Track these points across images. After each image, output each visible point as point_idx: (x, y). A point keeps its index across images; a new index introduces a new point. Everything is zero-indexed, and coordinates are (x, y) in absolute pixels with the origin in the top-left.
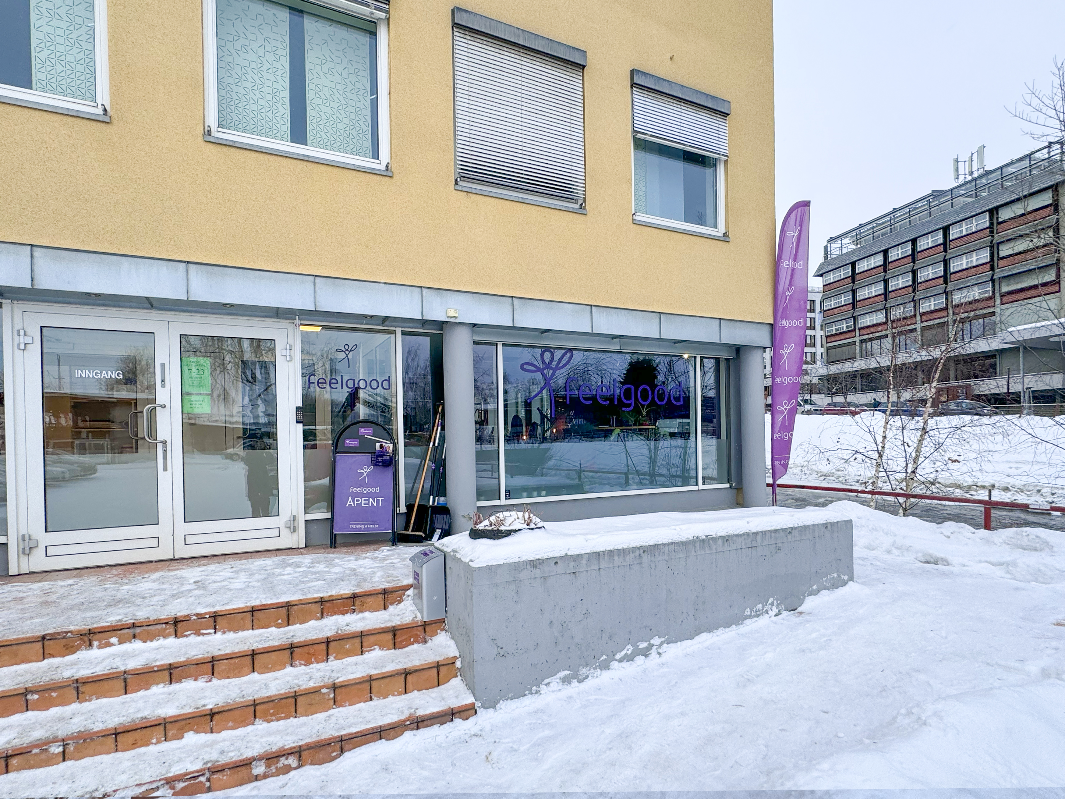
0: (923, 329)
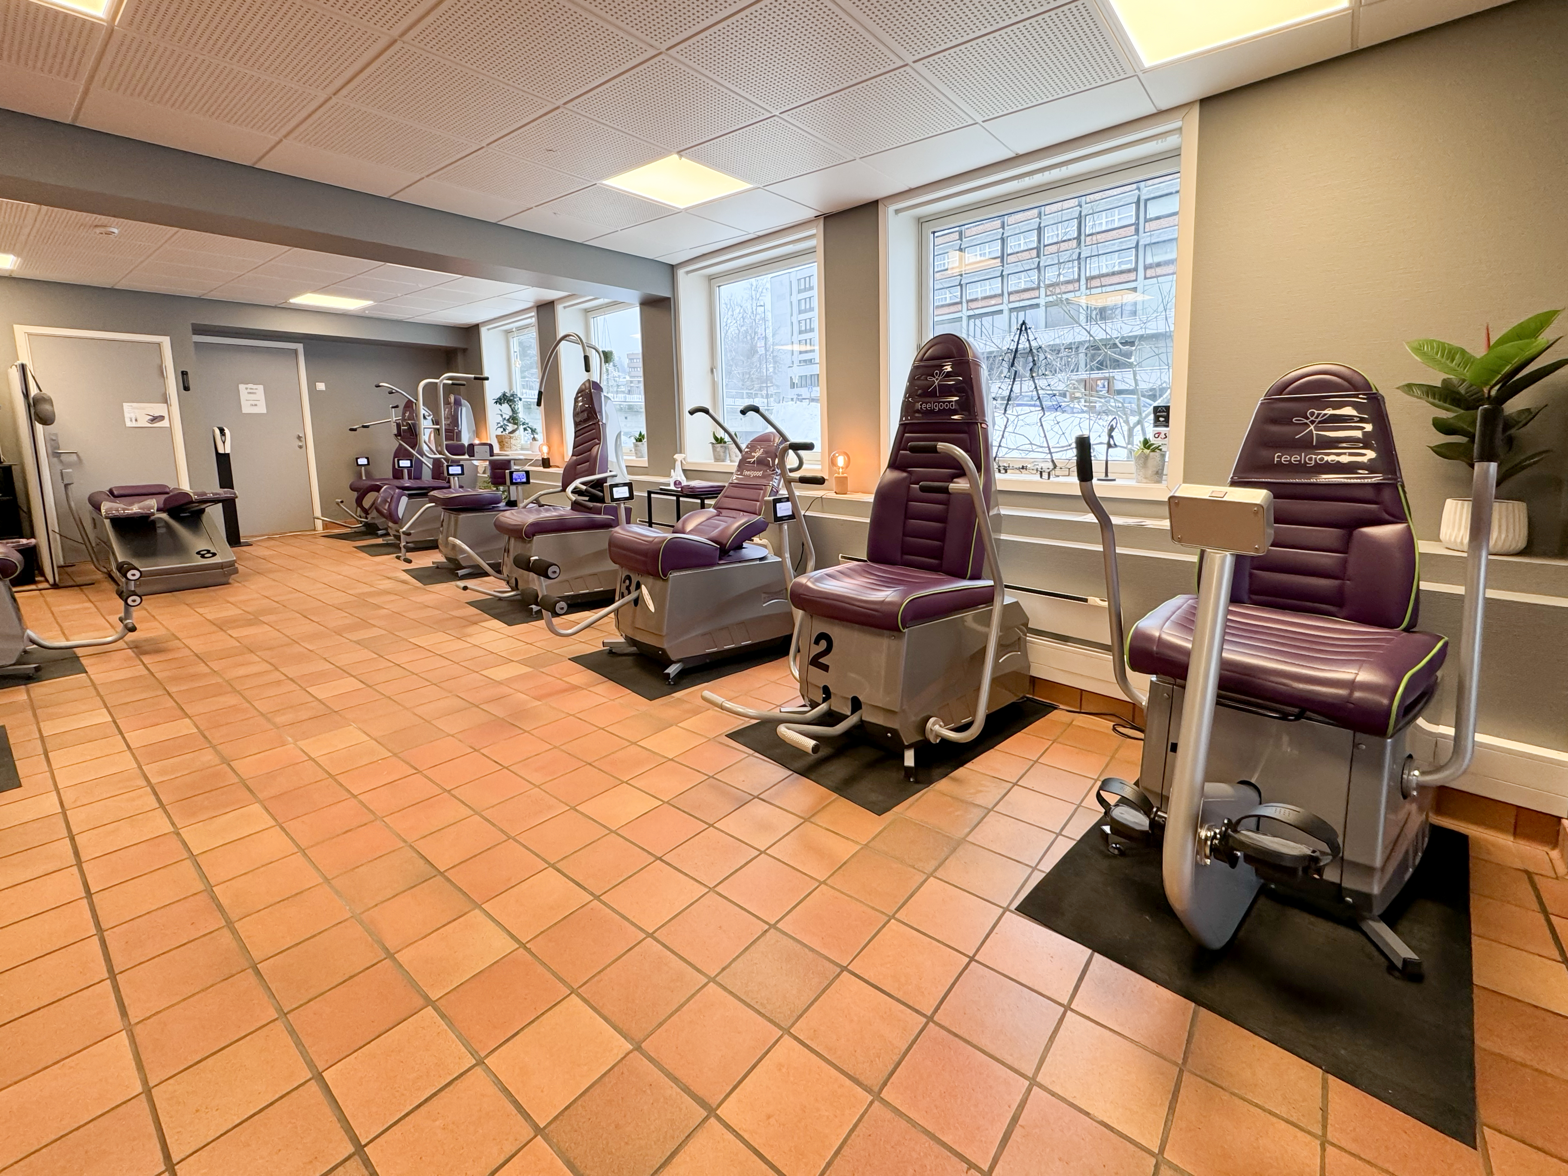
0: (1048, 305)
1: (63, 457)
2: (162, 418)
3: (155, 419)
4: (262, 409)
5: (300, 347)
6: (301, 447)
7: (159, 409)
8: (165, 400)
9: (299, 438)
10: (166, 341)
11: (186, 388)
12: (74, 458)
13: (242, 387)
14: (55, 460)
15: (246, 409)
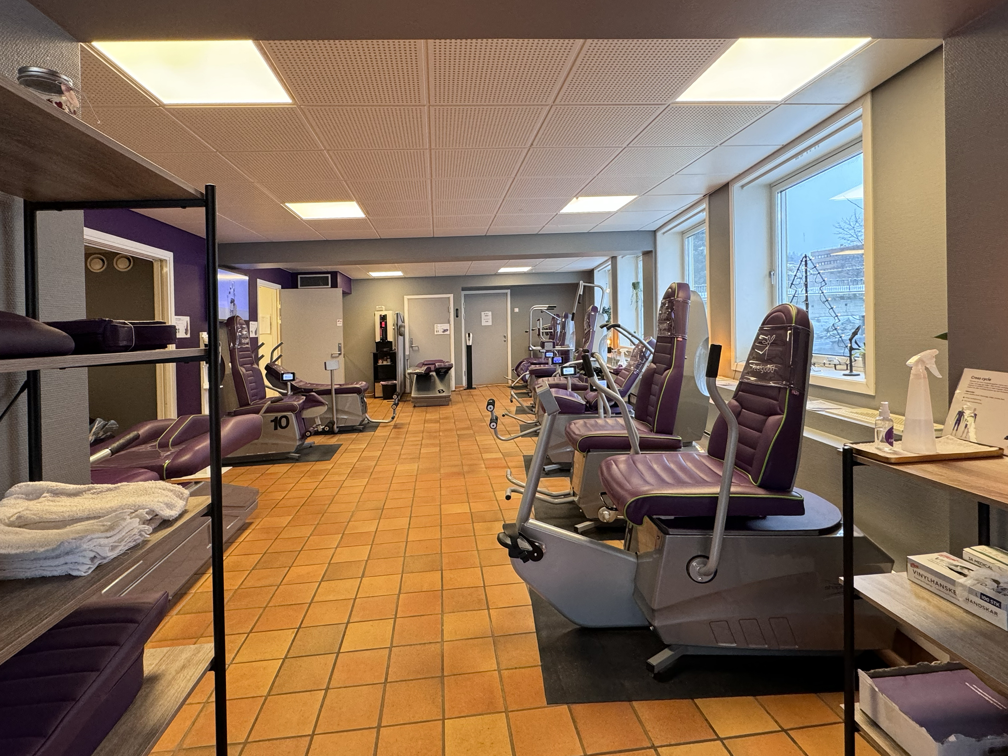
1: (414, 348)
2: (447, 330)
3: (445, 331)
4: (490, 323)
5: (509, 291)
6: (505, 341)
7: (446, 326)
8: (449, 322)
9: (505, 337)
10: (451, 296)
11: (457, 316)
12: (417, 348)
13: (483, 313)
14: (411, 349)
15: (484, 323)
